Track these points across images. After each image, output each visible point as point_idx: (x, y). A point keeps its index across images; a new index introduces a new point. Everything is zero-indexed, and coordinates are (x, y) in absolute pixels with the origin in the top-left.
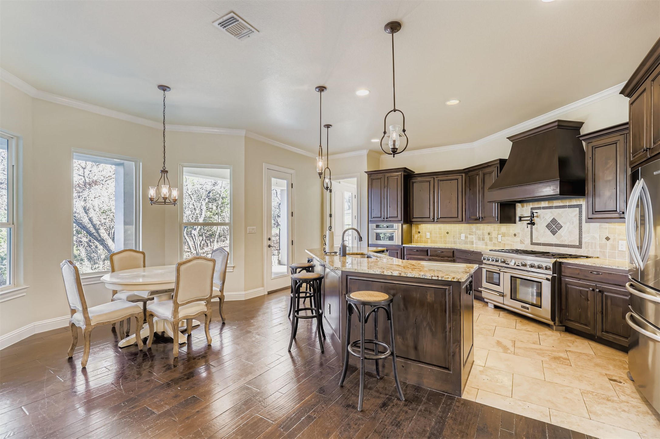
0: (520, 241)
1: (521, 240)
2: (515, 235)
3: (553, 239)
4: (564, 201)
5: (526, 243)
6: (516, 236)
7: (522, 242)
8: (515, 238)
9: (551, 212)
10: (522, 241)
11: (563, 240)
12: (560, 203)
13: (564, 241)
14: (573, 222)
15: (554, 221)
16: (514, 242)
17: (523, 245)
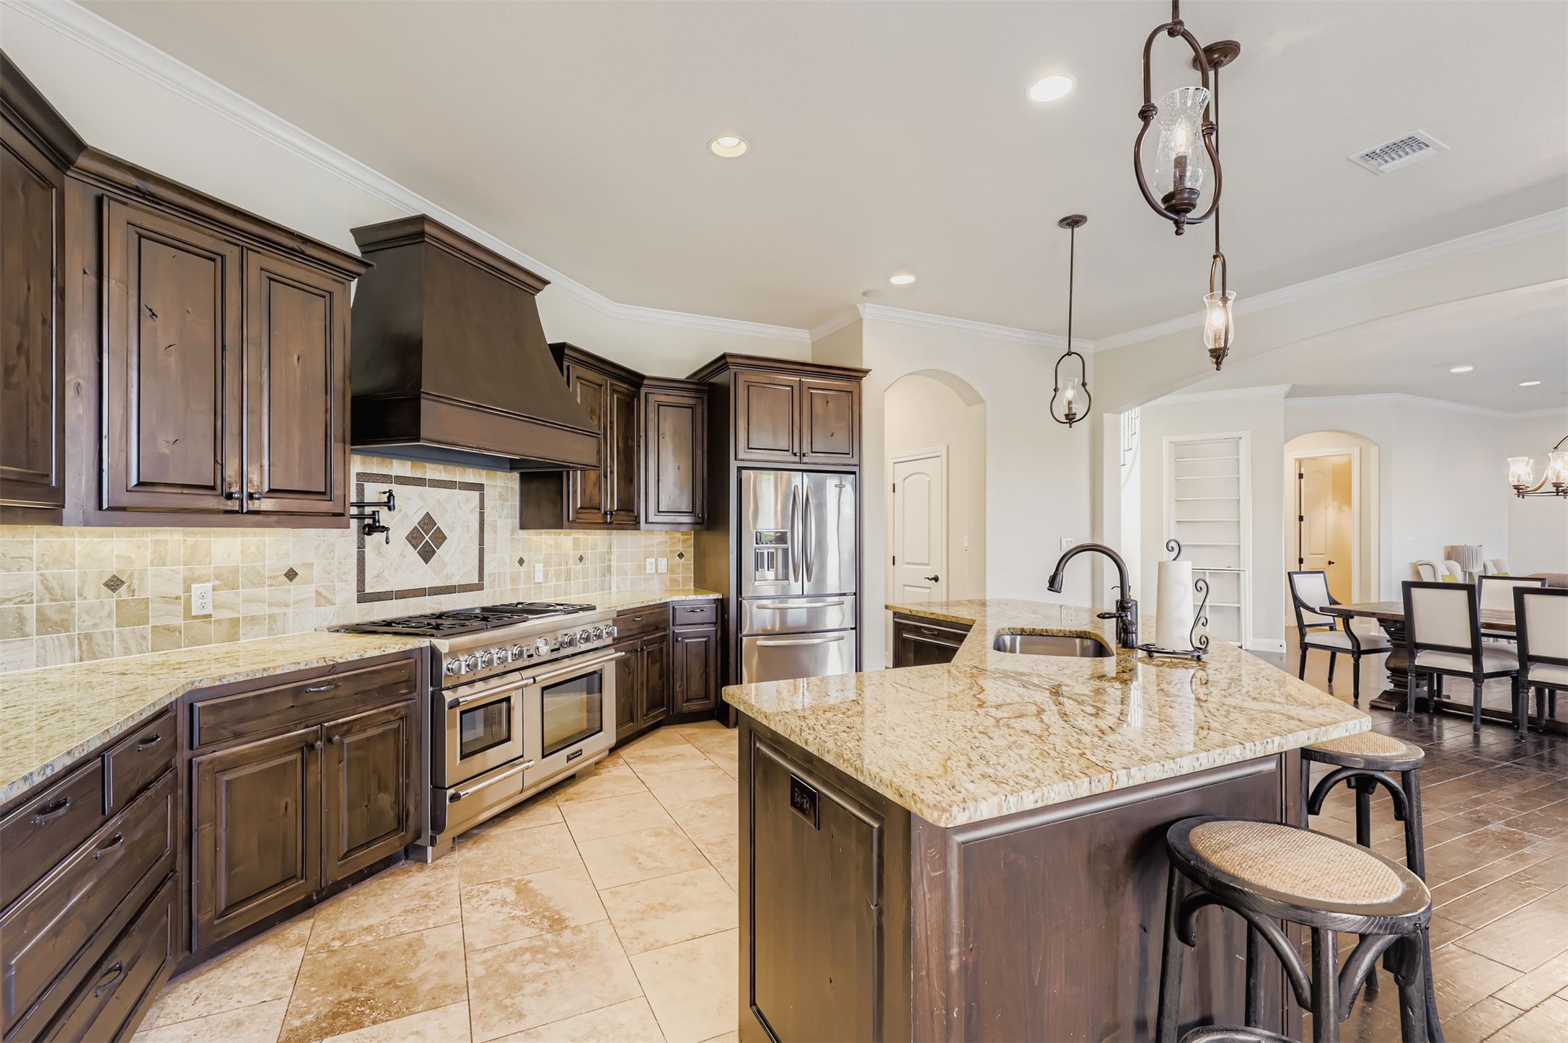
0: (314, 595)
1: (318, 593)
2: (291, 575)
3: (424, 575)
4: (450, 468)
5: (338, 599)
6: (295, 580)
7: (325, 597)
8: (292, 586)
9: (421, 497)
10: (325, 593)
11: (447, 576)
12: (441, 472)
13: (449, 575)
14: (468, 526)
15: (428, 521)
16: (287, 606)
17: (328, 609)
